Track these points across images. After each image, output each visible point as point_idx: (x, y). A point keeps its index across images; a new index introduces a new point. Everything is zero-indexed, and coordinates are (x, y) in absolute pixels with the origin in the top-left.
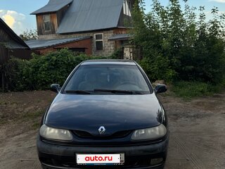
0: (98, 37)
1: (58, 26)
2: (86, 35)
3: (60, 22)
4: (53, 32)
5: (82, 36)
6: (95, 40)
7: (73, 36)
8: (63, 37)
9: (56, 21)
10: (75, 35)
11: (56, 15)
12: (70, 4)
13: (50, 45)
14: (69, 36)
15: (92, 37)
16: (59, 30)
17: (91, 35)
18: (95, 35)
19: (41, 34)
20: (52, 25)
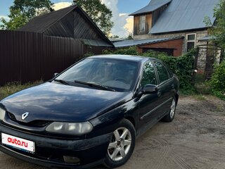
0: (190, 37)
2: (178, 35)
3: (154, 22)
4: (147, 32)
5: (173, 36)
6: (186, 41)
7: (164, 36)
8: (155, 37)
9: (150, 22)
11: (151, 15)
12: (168, 4)
14: (160, 36)
15: (183, 38)
16: (152, 31)
17: (183, 35)
18: (187, 35)
19: (136, 34)
20: (147, 25)
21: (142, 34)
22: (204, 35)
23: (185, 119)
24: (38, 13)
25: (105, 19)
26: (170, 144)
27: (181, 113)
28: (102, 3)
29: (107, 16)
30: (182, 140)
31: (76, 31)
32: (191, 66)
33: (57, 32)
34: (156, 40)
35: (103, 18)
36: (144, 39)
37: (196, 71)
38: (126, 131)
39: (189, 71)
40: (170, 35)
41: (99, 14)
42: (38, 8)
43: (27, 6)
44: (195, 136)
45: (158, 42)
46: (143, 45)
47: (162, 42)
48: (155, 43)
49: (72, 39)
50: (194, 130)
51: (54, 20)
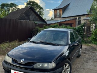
0: (79, 19)
1: (62, 14)
2: (74, 18)
3: (63, 12)
4: (60, 17)
5: (72, 18)
6: (77, 20)
7: (68, 18)
8: (64, 19)
9: (61, 12)
10: (69, 18)
12: (69, 4)
13: (58, 22)
14: (66, 18)
15: (76, 19)
16: (62, 16)
17: (76, 17)
18: (78, 17)
19: (56, 18)
20: (60, 14)
21: (58, 18)
22: (85, 17)
23: (85, 55)
24: (11, 10)
25: (40, 12)
26: (84, 68)
27: (83, 53)
28: (39, 5)
29: (41, 10)
30: (88, 66)
31: (30, 17)
32: (82, 31)
33: (22, 18)
34: (65, 20)
35: (39, 11)
36: (59, 20)
37: (84, 33)
38: (68, 65)
39: (82, 33)
40: (70, 18)
41: (38, 10)
42: (11, 8)
43: (6, 7)
44: (93, 64)
45: (66, 21)
46: (59, 22)
47: (67, 21)
48: (64, 21)
49: (29, 21)
50: (91, 61)
51: (21, 13)
